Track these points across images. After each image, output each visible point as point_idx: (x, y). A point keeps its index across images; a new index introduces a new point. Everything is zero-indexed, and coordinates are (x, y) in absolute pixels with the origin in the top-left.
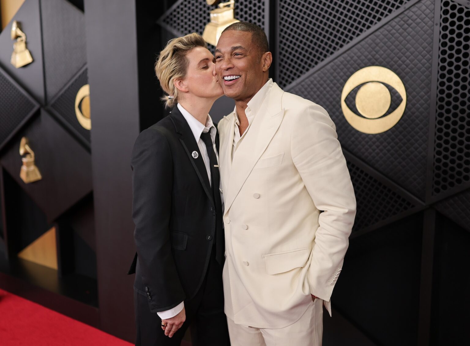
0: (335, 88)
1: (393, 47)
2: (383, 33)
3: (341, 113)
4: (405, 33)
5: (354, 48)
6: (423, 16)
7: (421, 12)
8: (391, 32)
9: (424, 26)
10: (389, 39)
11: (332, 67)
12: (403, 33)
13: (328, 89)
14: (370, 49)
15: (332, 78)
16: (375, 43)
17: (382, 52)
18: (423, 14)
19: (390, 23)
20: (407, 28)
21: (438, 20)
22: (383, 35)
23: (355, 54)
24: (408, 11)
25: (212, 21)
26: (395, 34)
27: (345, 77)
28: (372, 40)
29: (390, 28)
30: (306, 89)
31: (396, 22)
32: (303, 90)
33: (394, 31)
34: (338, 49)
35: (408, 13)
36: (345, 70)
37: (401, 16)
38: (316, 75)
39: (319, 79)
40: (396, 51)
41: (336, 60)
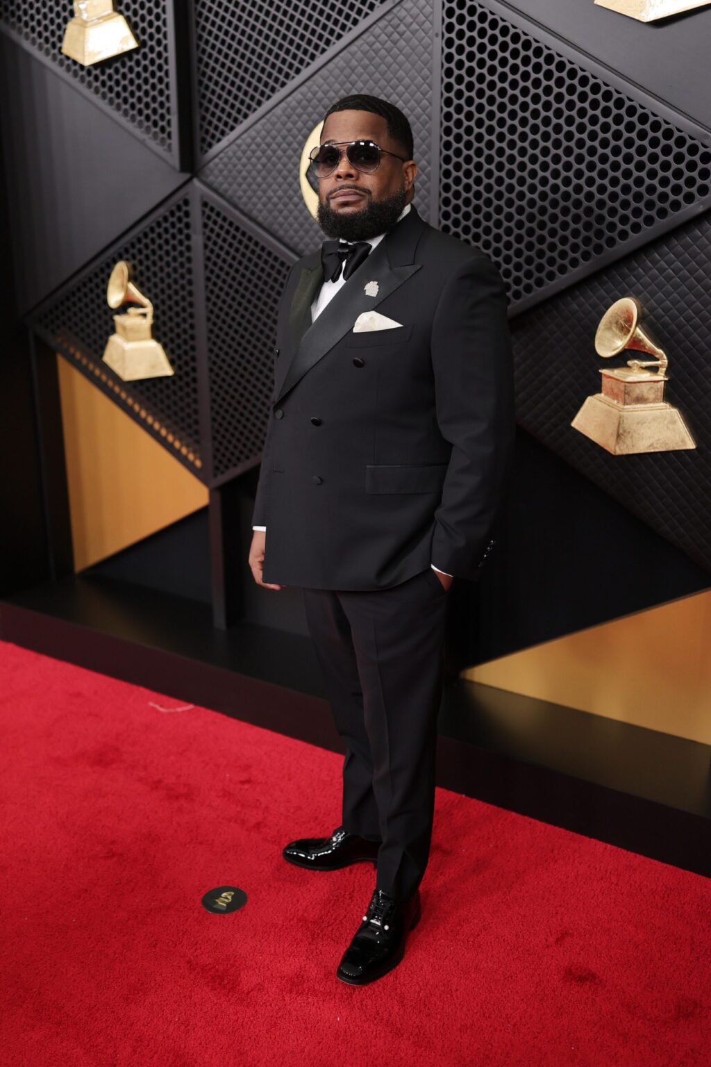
0: (290, 152)
1: (377, 75)
2: (362, 49)
3: (301, 198)
4: (395, 50)
5: (316, 76)
6: (422, 18)
7: (419, 11)
8: (374, 47)
9: (424, 38)
10: (371, 60)
11: (284, 110)
12: (392, 49)
13: (279, 153)
14: (342, 78)
15: (284, 132)
16: (350, 68)
17: (362, 85)
18: (421, 15)
19: (371, 30)
20: (398, 40)
21: (439, 28)
22: (362, 52)
23: (319, 87)
24: (398, 8)
25: (76, 15)
26: (380, 50)
27: (305, 131)
28: (345, 61)
29: (372, 39)
30: (244, 152)
31: (379, 27)
32: (239, 154)
33: (378, 45)
34: (293, 77)
35: (399, 11)
36: (305, 117)
37: (388, 17)
38: (258, 126)
39: (263, 133)
40: (383, 82)
41: (290, 99)
